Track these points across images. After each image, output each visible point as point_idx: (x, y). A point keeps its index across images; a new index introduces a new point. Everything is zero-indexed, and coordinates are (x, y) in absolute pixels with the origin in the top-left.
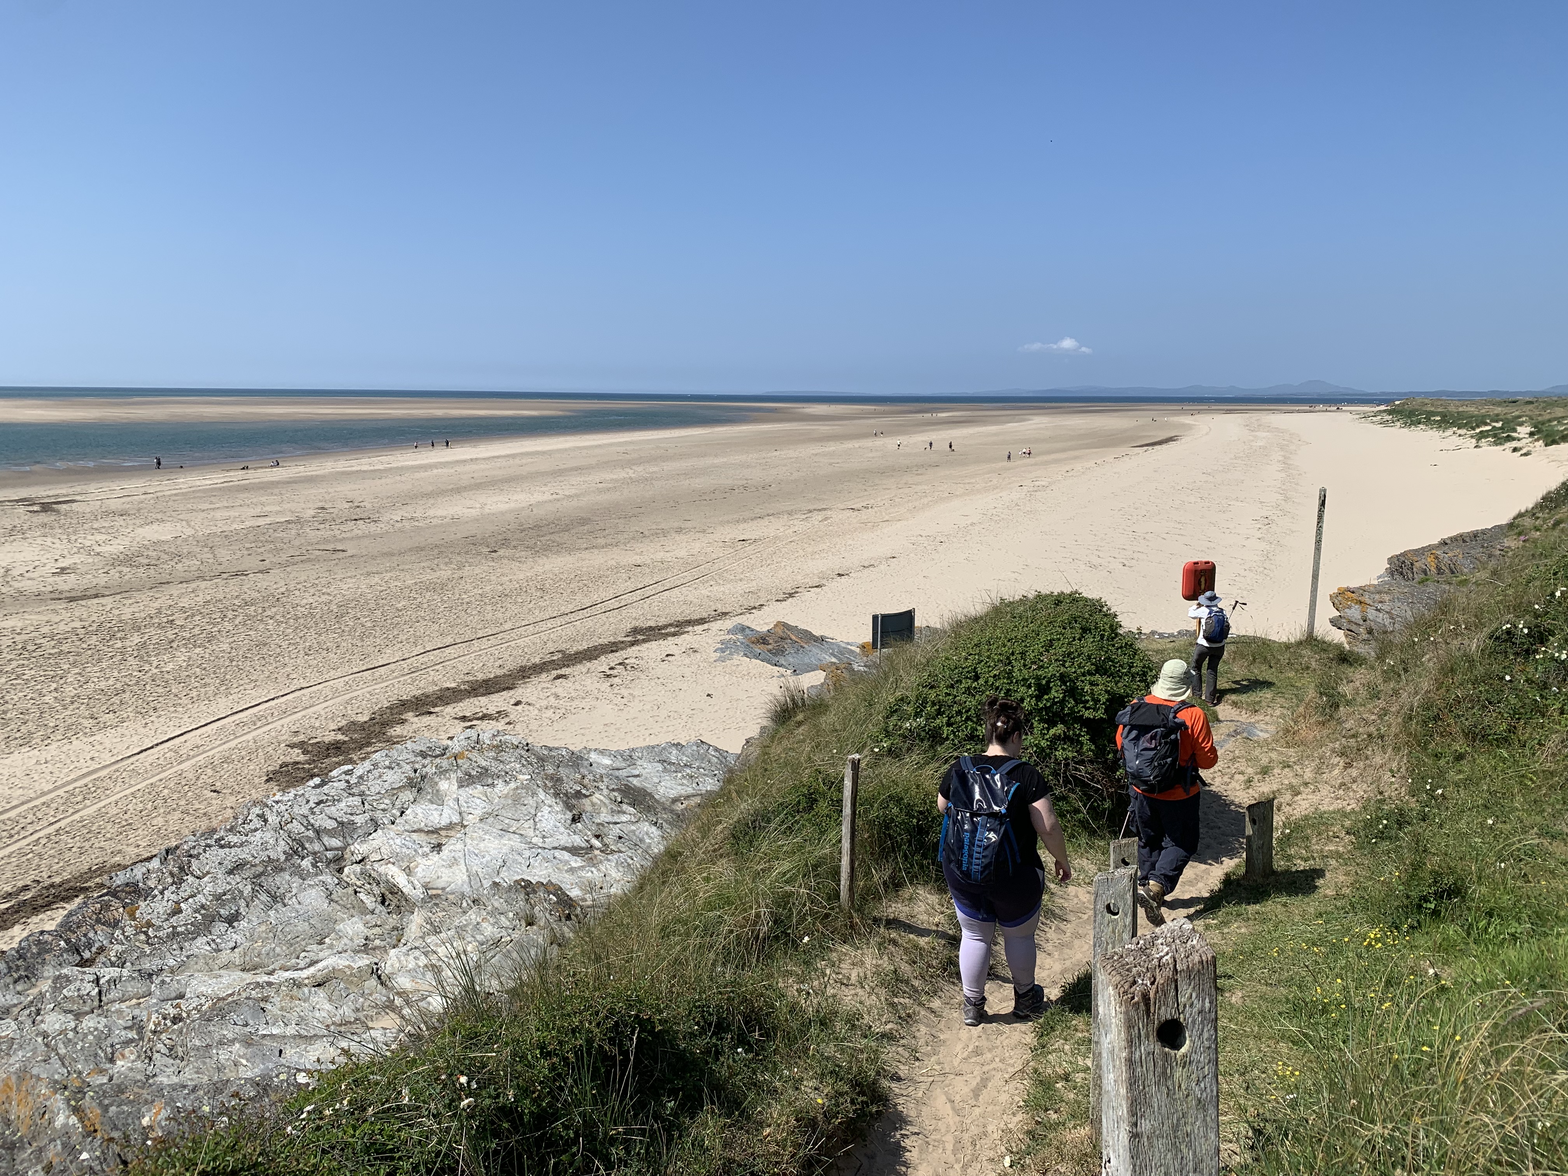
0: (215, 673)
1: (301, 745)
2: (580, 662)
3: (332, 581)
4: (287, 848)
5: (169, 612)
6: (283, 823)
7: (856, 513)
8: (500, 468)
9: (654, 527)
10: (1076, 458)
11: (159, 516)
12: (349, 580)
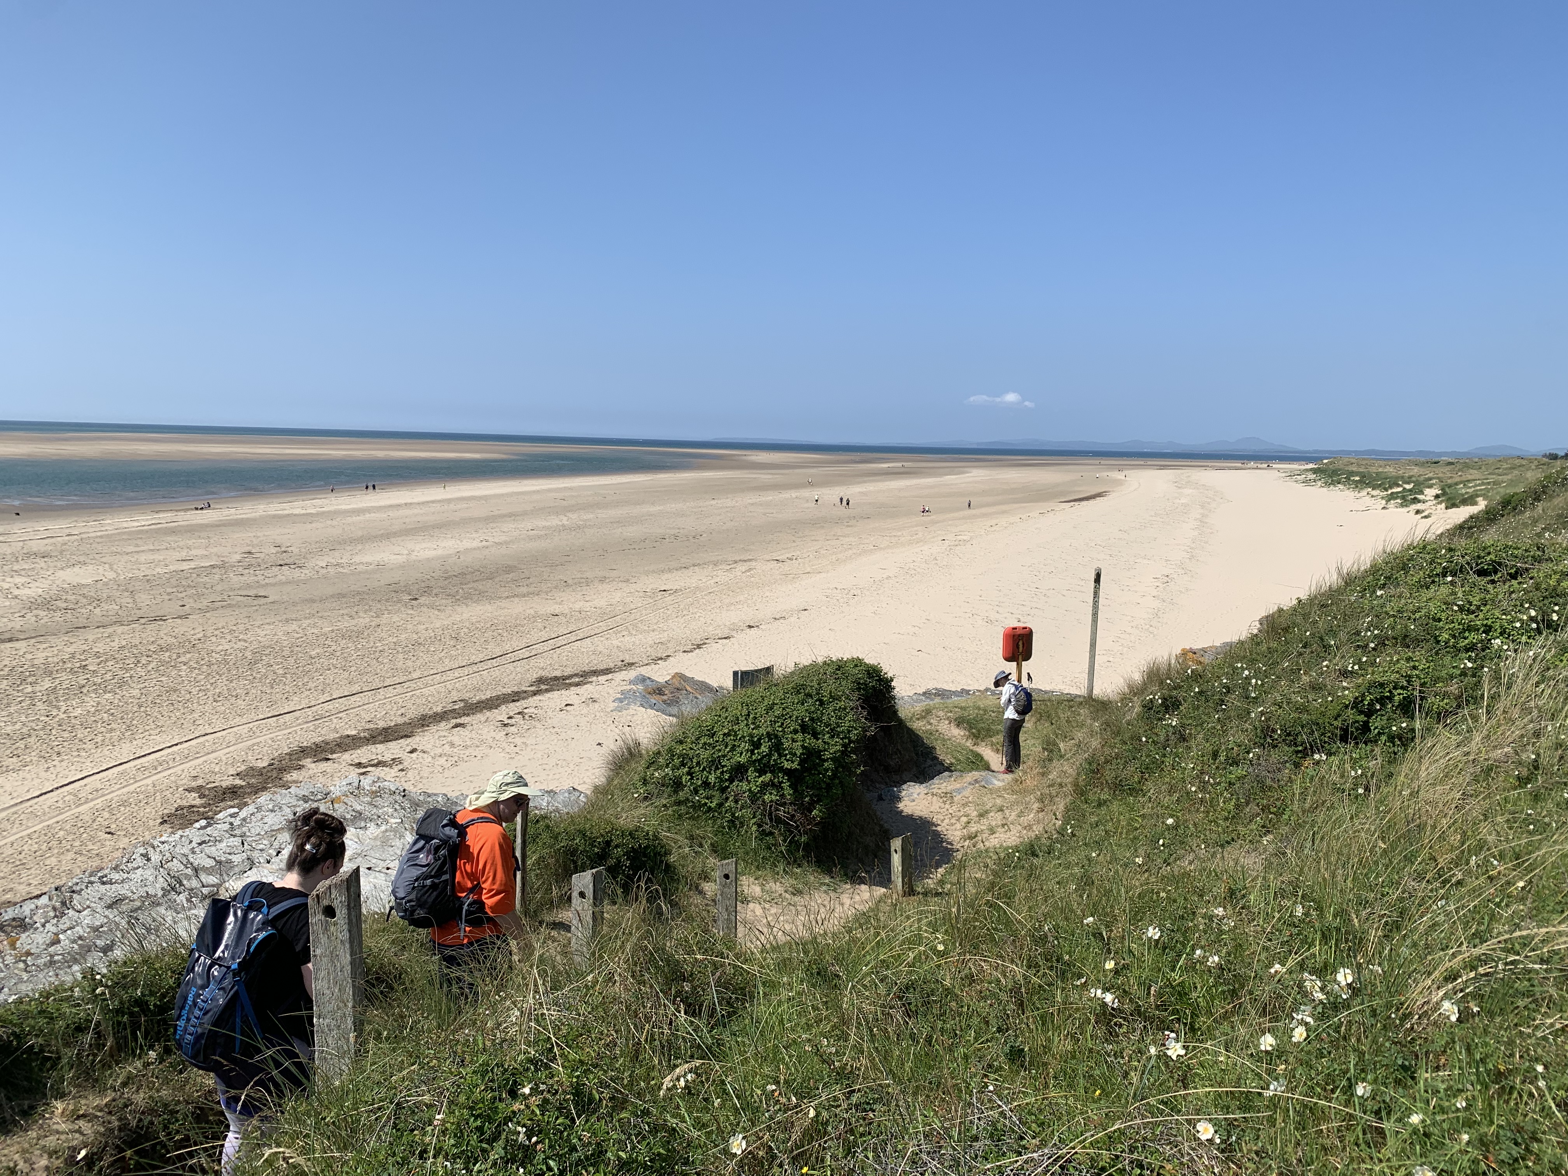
0: (122, 718)
1: (199, 790)
2: (481, 711)
3: (250, 627)
4: (165, 885)
5: (82, 657)
6: (163, 862)
7: (780, 564)
8: (433, 513)
9: (579, 576)
10: (1004, 512)
11: (82, 559)
12: (266, 627)
